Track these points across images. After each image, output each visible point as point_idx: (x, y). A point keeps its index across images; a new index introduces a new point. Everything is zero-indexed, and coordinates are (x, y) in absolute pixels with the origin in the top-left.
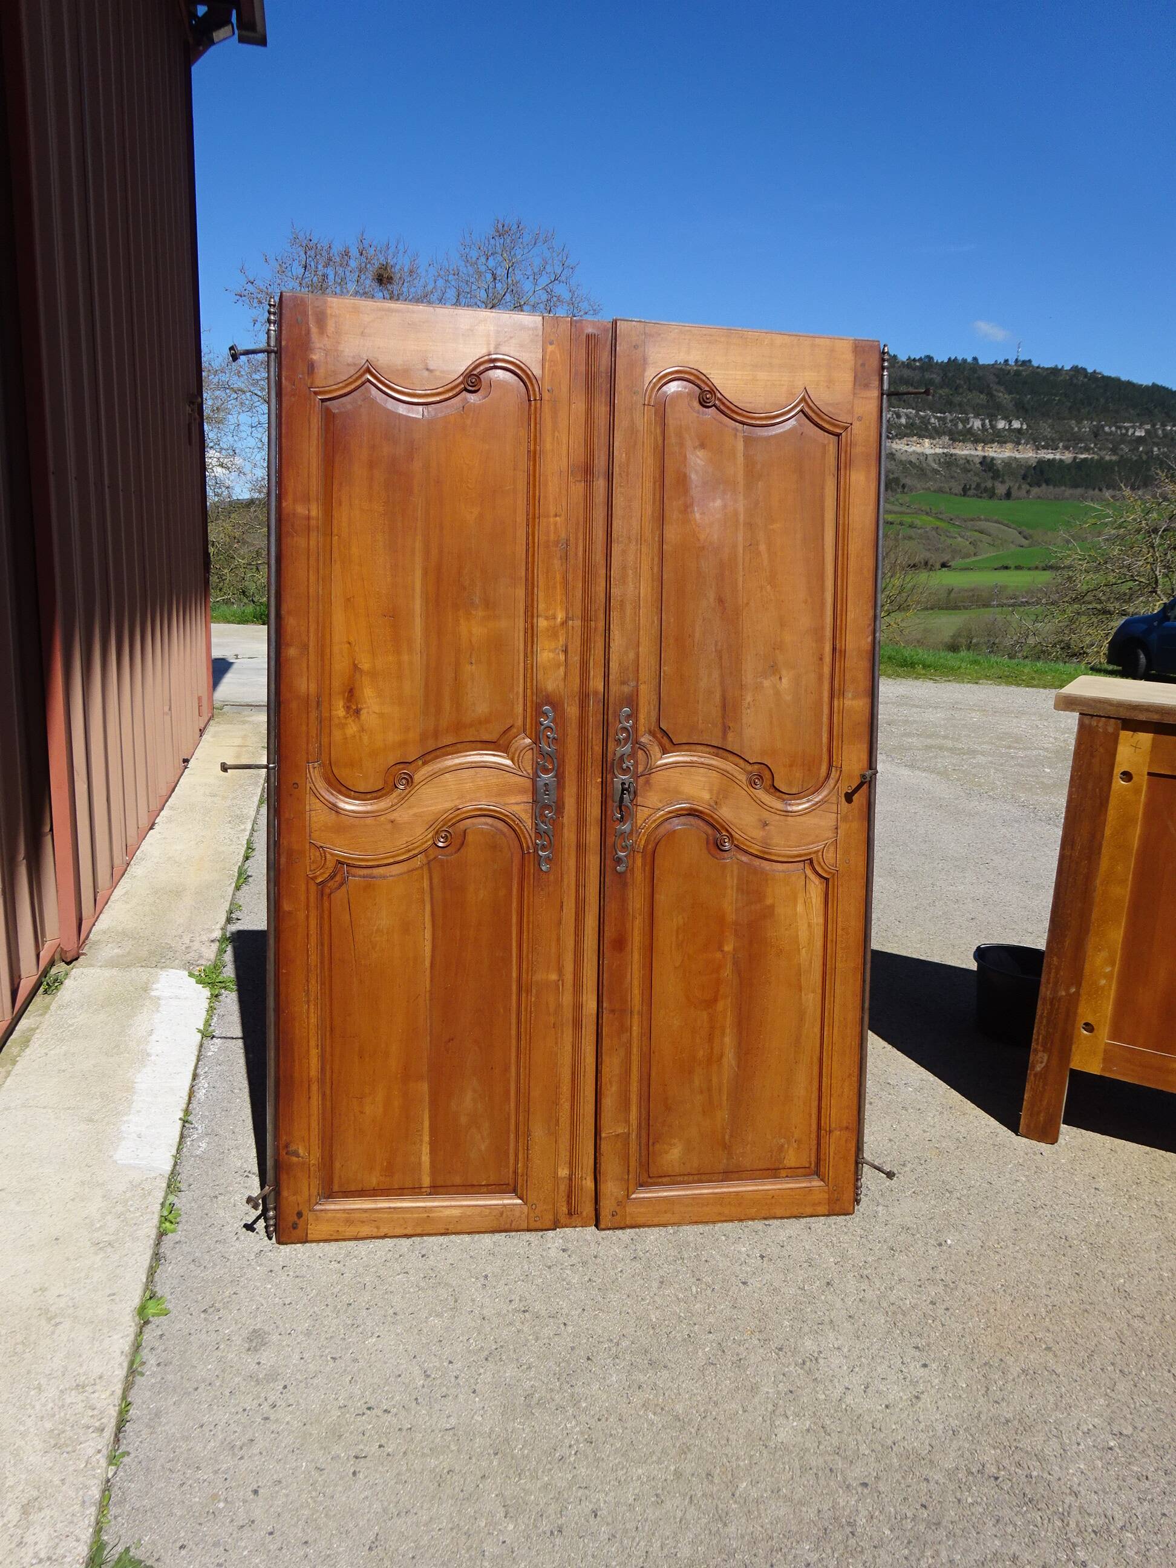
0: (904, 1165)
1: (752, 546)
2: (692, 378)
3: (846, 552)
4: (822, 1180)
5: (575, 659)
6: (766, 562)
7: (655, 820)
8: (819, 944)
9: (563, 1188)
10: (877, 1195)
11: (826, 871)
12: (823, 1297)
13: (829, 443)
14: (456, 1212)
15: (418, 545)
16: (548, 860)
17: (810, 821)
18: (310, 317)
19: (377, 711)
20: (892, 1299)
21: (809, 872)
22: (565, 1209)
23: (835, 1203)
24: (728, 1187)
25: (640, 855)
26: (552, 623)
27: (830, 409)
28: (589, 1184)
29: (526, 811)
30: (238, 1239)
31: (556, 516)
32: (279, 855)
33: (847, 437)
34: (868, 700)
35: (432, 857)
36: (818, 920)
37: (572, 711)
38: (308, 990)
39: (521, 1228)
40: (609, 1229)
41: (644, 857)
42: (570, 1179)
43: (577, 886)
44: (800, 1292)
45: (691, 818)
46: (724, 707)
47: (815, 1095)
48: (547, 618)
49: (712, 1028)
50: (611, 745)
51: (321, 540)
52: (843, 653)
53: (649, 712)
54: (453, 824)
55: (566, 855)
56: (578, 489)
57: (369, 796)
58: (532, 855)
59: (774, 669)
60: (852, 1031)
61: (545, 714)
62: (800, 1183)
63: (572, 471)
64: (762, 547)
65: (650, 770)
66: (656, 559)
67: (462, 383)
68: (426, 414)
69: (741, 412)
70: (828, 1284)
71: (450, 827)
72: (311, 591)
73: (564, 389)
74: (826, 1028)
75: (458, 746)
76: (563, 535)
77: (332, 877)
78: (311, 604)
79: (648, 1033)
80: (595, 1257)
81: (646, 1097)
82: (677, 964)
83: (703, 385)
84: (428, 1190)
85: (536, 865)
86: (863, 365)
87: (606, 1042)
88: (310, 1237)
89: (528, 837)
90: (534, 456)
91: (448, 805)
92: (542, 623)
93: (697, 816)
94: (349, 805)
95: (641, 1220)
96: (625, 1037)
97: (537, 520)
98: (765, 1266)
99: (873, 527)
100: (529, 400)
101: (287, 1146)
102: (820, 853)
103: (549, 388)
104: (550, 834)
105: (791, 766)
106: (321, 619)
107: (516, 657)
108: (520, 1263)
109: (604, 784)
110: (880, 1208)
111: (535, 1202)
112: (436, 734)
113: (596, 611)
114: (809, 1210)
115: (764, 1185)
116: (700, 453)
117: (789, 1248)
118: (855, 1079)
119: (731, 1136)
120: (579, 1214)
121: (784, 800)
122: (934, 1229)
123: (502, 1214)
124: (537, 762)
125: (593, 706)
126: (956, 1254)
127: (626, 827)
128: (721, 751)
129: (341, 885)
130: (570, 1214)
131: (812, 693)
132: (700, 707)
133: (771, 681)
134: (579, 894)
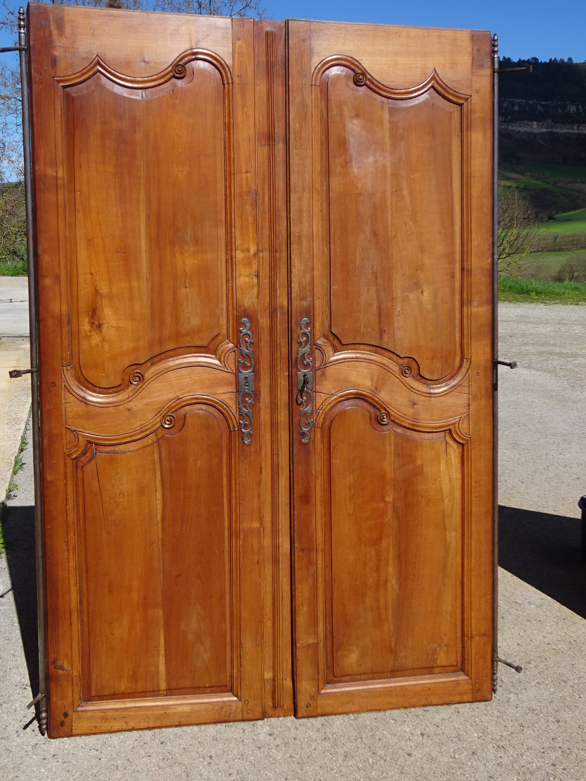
0: (529, 663)
1: (397, 191)
2: (347, 64)
3: (469, 194)
4: (467, 675)
5: (266, 282)
6: (408, 204)
7: (330, 403)
8: (458, 494)
9: (269, 687)
10: (509, 686)
11: (462, 438)
12: (469, 763)
13: (454, 112)
14: (187, 709)
15: (142, 196)
16: (250, 435)
17: (449, 400)
18: (52, 23)
19: (115, 326)
20: (523, 763)
21: (449, 439)
22: (270, 703)
23: (477, 692)
24: (395, 682)
25: (319, 430)
26: (247, 254)
27: (454, 84)
28: (288, 683)
29: (231, 399)
30: (18, 735)
31: (247, 172)
32: (42, 438)
33: (467, 106)
34: (490, 307)
35: (160, 436)
36: (457, 476)
37: (264, 321)
38: (68, 541)
39: (237, 719)
40: (305, 717)
41: (322, 431)
42: (274, 680)
43: (272, 455)
44: (451, 760)
45: (358, 401)
46: (380, 315)
47: (459, 611)
48: (242, 251)
49: (379, 560)
50: (295, 346)
51: (67, 194)
52: (470, 271)
53: (323, 321)
54: (176, 411)
55: (263, 432)
56: (264, 151)
57: (110, 391)
58: (237, 432)
59: (417, 285)
60: (486, 559)
61: (243, 324)
62: (450, 677)
63: (258, 138)
64: (406, 192)
65: (325, 365)
66: (325, 203)
67: (171, 71)
68: (144, 96)
69: (386, 89)
70: (473, 753)
71: (173, 412)
72: (60, 234)
73: (250, 74)
74: (466, 559)
75: (178, 350)
76: (253, 187)
77: (84, 453)
78: (61, 244)
79: (330, 565)
80: (295, 739)
81: (330, 615)
82: (351, 512)
83: (356, 69)
84: (165, 692)
85: (241, 440)
86: (478, 50)
87: (298, 574)
88: (74, 732)
89: (233, 418)
90: (229, 127)
91: (171, 396)
92: (239, 255)
93: (362, 399)
94: (94, 398)
95: (328, 710)
96: (312, 570)
97: (233, 176)
98: (425, 741)
99: (490, 175)
100: (224, 84)
101: (54, 662)
102: (457, 425)
103: (239, 74)
104: (250, 415)
105: (433, 358)
106: (68, 256)
107: (220, 282)
108: (237, 745)
109: (290, 376)
110: (512, 695)
111: (247, 698)
112: (161, 342)
113: (279, 245)
114: (458, 699)
115: (423, 680)
116: (356, 122)
117: (443, 727)
118: (489, 597)
119: (396, 643)
120: (281, 707)
121: (428, 385)
122: (554, 710)
123: (222, 708)
124: (239, 361)
125: (280, 317)
126: (571, 728)
127: (308, 409)
128: (379, 349)
129: (91, 459)
130: (274, 707)
131: (447, 303)
132: (361, 316)
133: (415, 294)
134: (274, 461)
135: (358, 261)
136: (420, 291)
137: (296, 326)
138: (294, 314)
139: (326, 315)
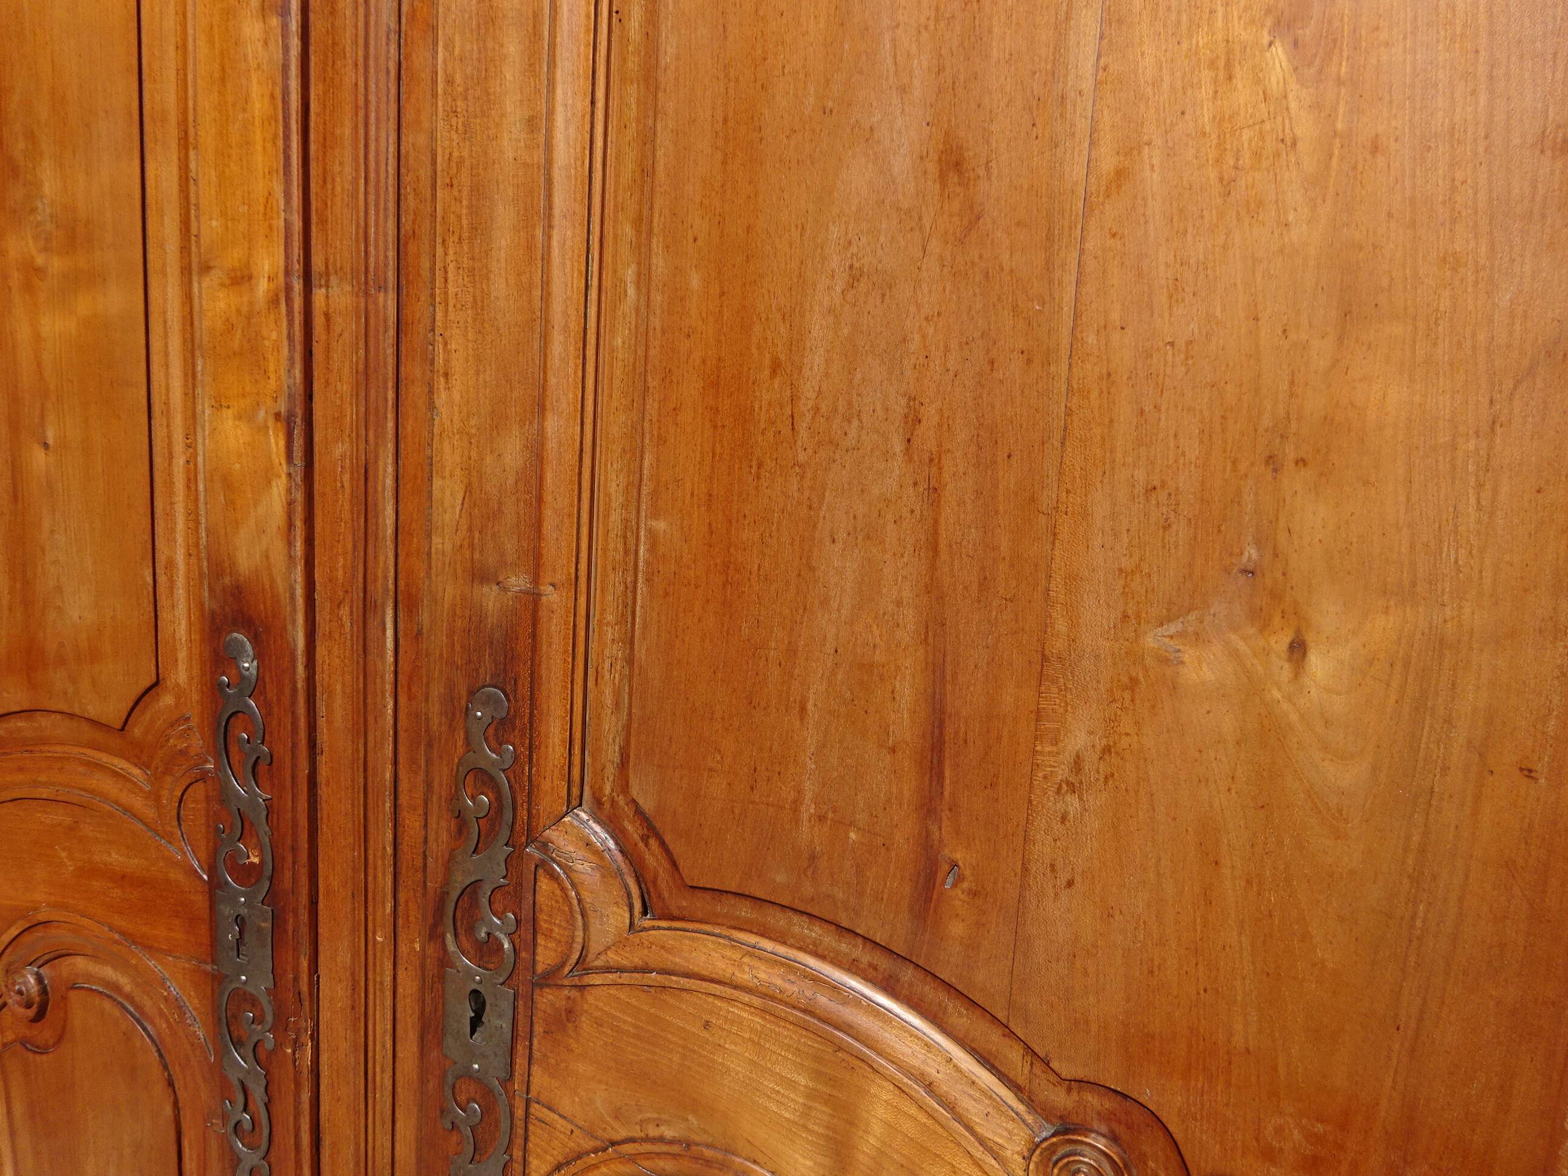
5: (339, 450)
26: (242, 297)
37: (333, 659)
48: (227, 279)
53: (594, 721)
59: (1257, 588)
61: (232, 660)
65: (585, 973)
92: (213, 300)
104: (259, 1093)
124: (216, 827)
127: (484, 1169)
131: (1529, 773)
132: (811, 738)
133: (1235, 655)
135: (815, 361)
136: (1281, 642)
137: (444, 720)
138: (441, 655)
139: (614, 684)
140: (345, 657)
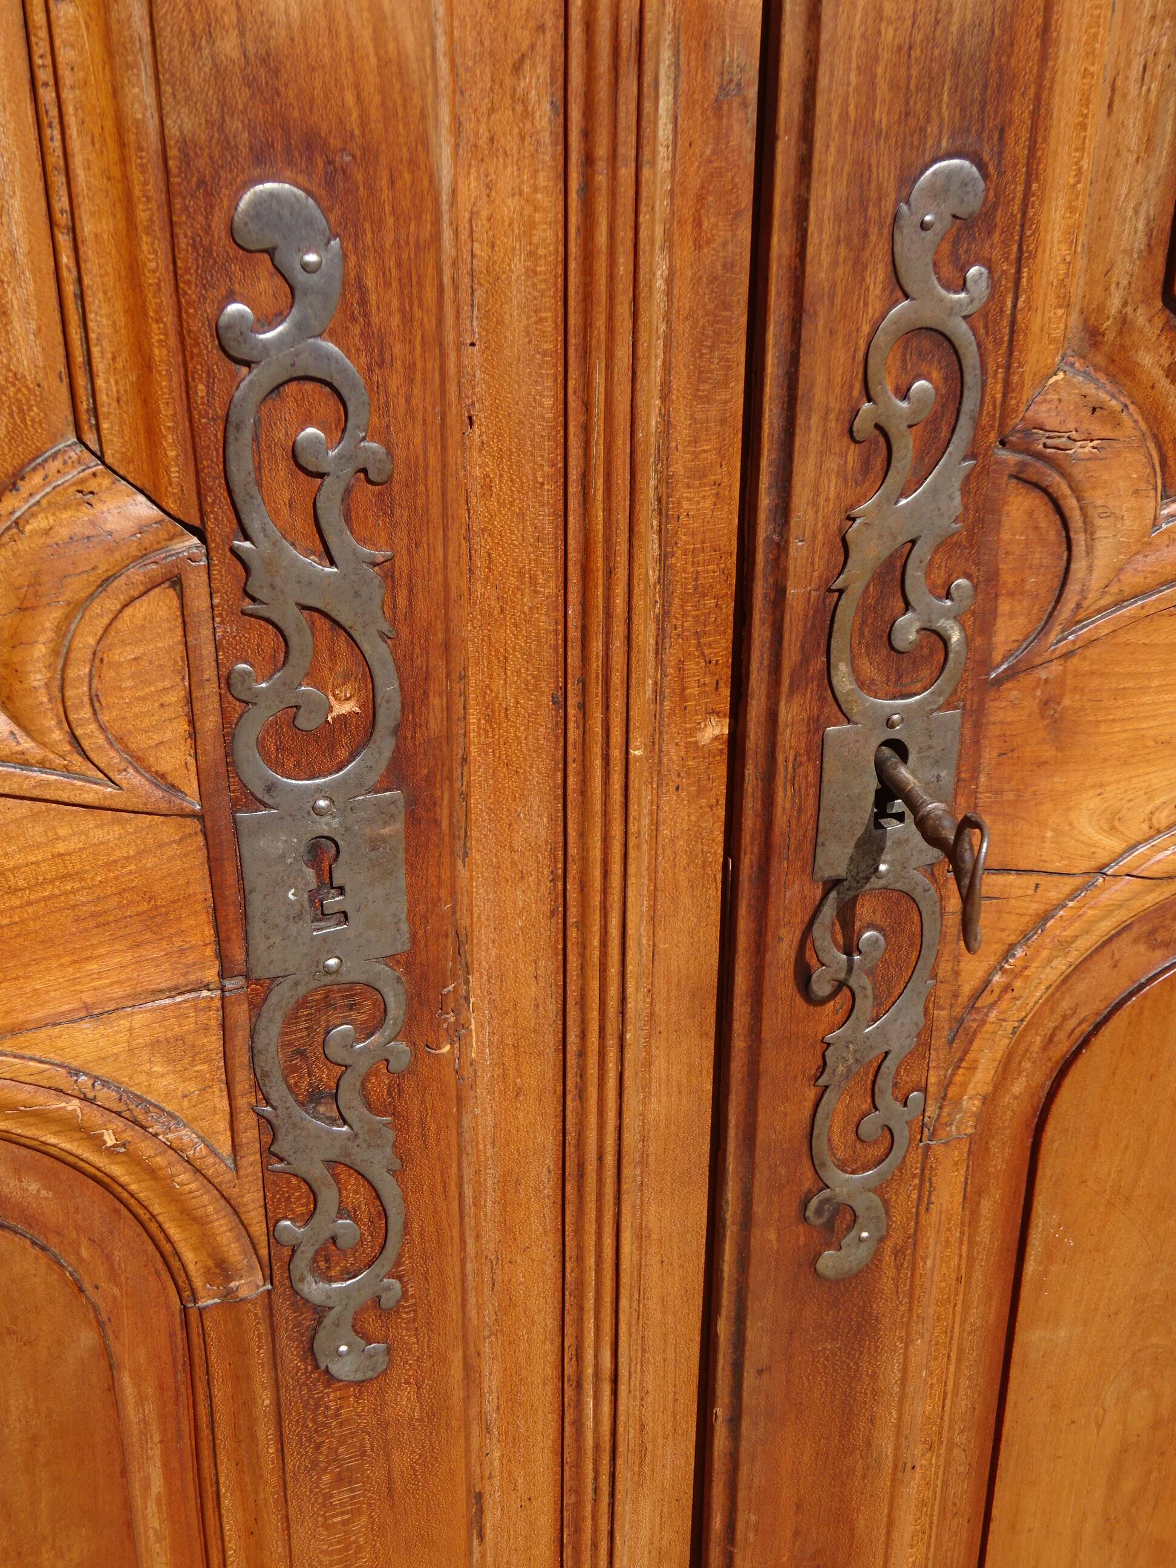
7: (1067, 943)
16: (374, 1313)
25: (960, 1153)
29: (174, 1051)
50: (817, 477)
58: (254, 1310)
65: (1074, 628)
104: (377, 1161)
127: (892, 1022)
134: (578, 1423)
137: (843, 251)
138: (844, 115)
139: (1147, 102)
140: (536, 189)
